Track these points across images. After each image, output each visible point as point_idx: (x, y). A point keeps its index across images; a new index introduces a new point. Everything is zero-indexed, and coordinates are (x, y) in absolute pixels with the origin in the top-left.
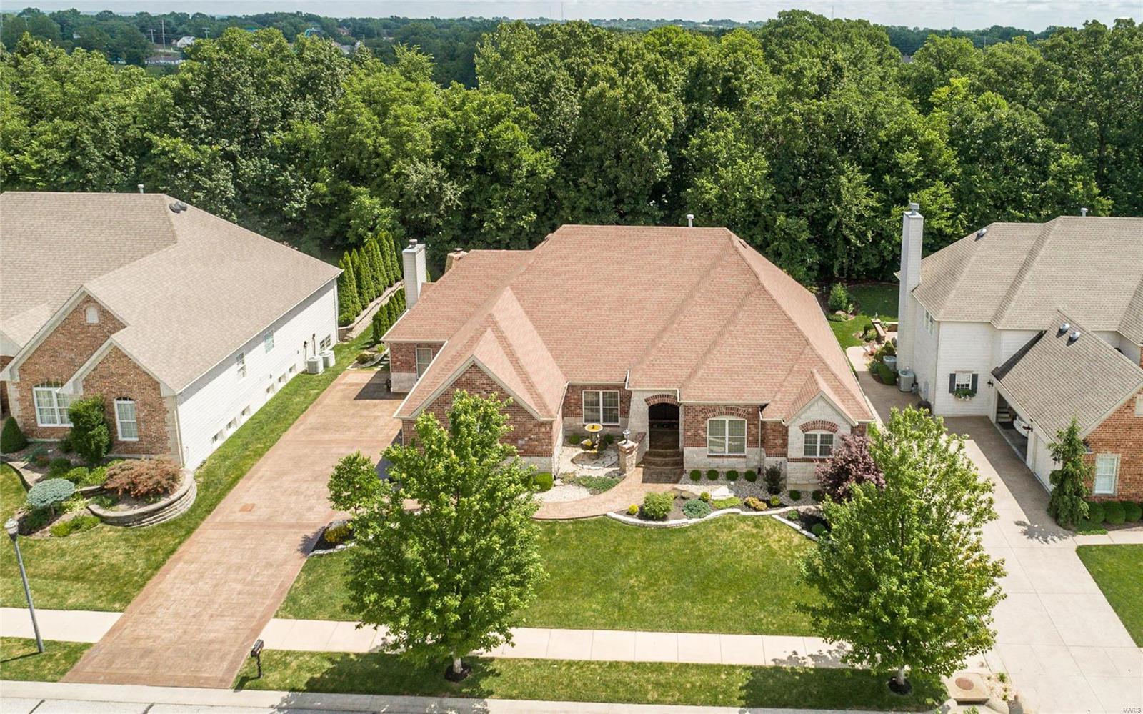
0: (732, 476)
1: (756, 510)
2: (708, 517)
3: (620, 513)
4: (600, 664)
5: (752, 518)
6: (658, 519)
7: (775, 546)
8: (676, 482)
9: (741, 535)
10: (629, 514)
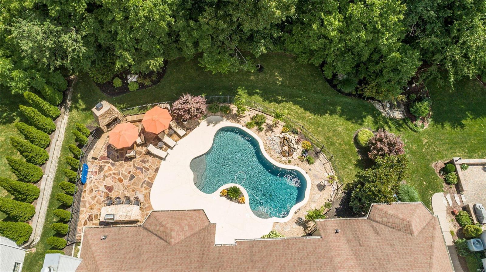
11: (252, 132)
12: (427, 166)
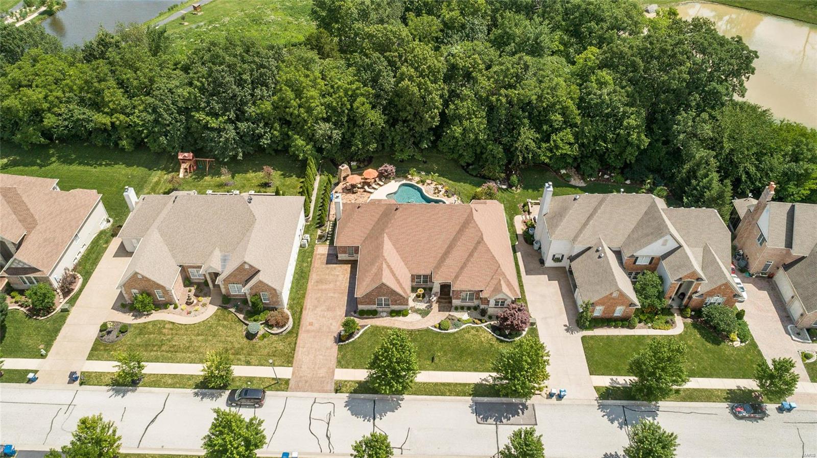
0: (469, 308)
1: (477, 324)
2: (461, 328)
3: (432, 327)
4: (433, 384)
5: (475, 327)
6: (445, 330)
7: (483, 339)
8: (450, 311)
9: (472, 335)
10: (435, 327)
11: (420, 186)
12: (515, 206)
